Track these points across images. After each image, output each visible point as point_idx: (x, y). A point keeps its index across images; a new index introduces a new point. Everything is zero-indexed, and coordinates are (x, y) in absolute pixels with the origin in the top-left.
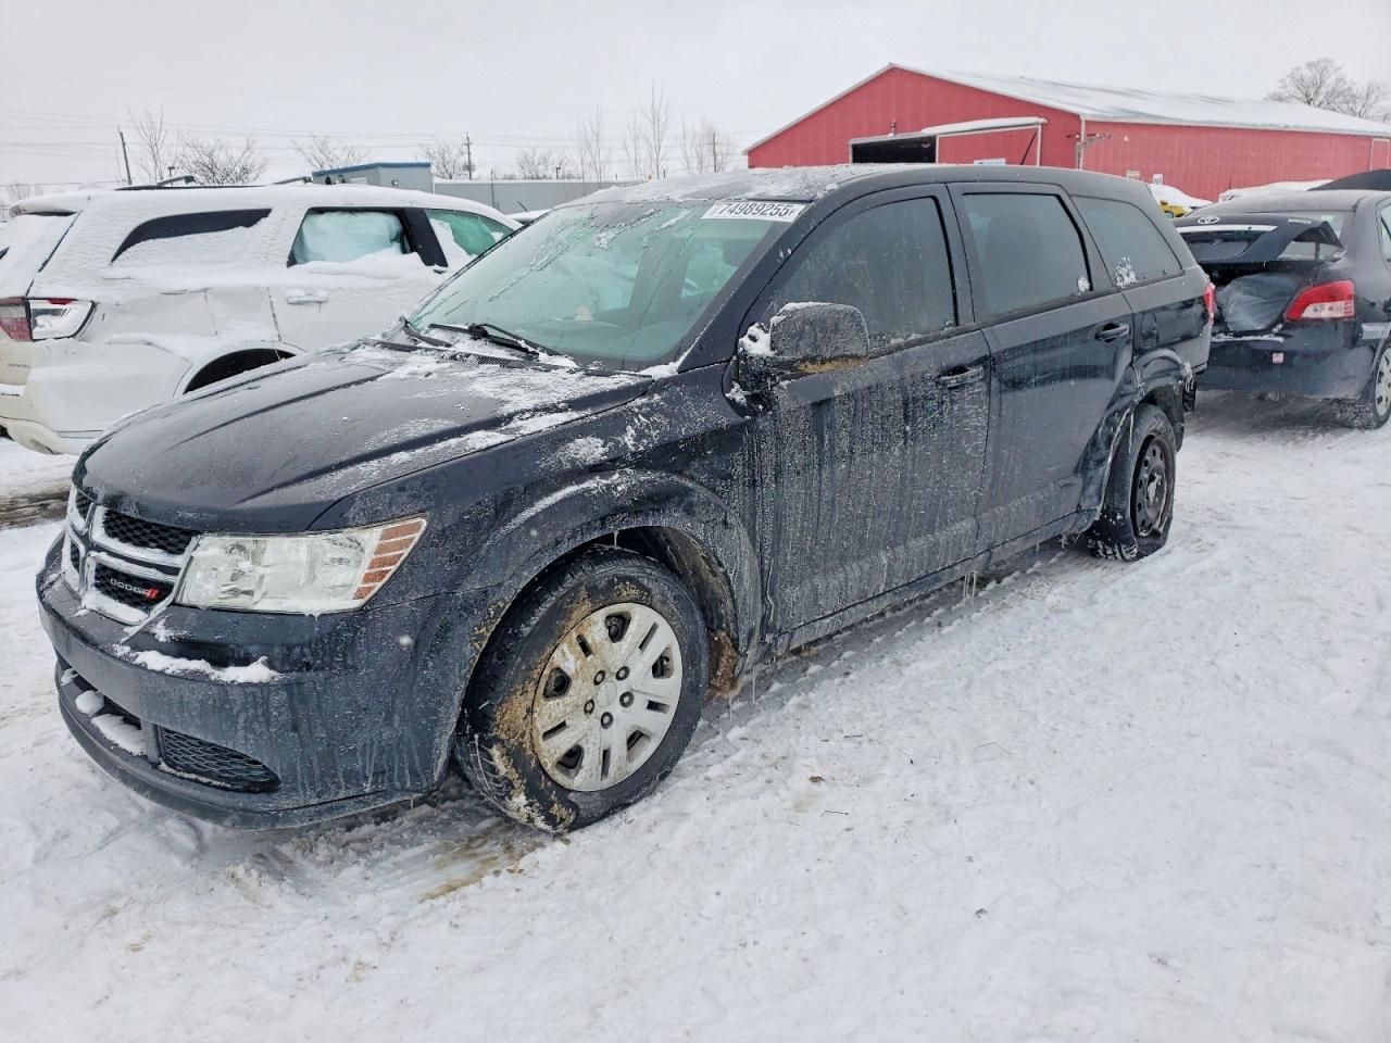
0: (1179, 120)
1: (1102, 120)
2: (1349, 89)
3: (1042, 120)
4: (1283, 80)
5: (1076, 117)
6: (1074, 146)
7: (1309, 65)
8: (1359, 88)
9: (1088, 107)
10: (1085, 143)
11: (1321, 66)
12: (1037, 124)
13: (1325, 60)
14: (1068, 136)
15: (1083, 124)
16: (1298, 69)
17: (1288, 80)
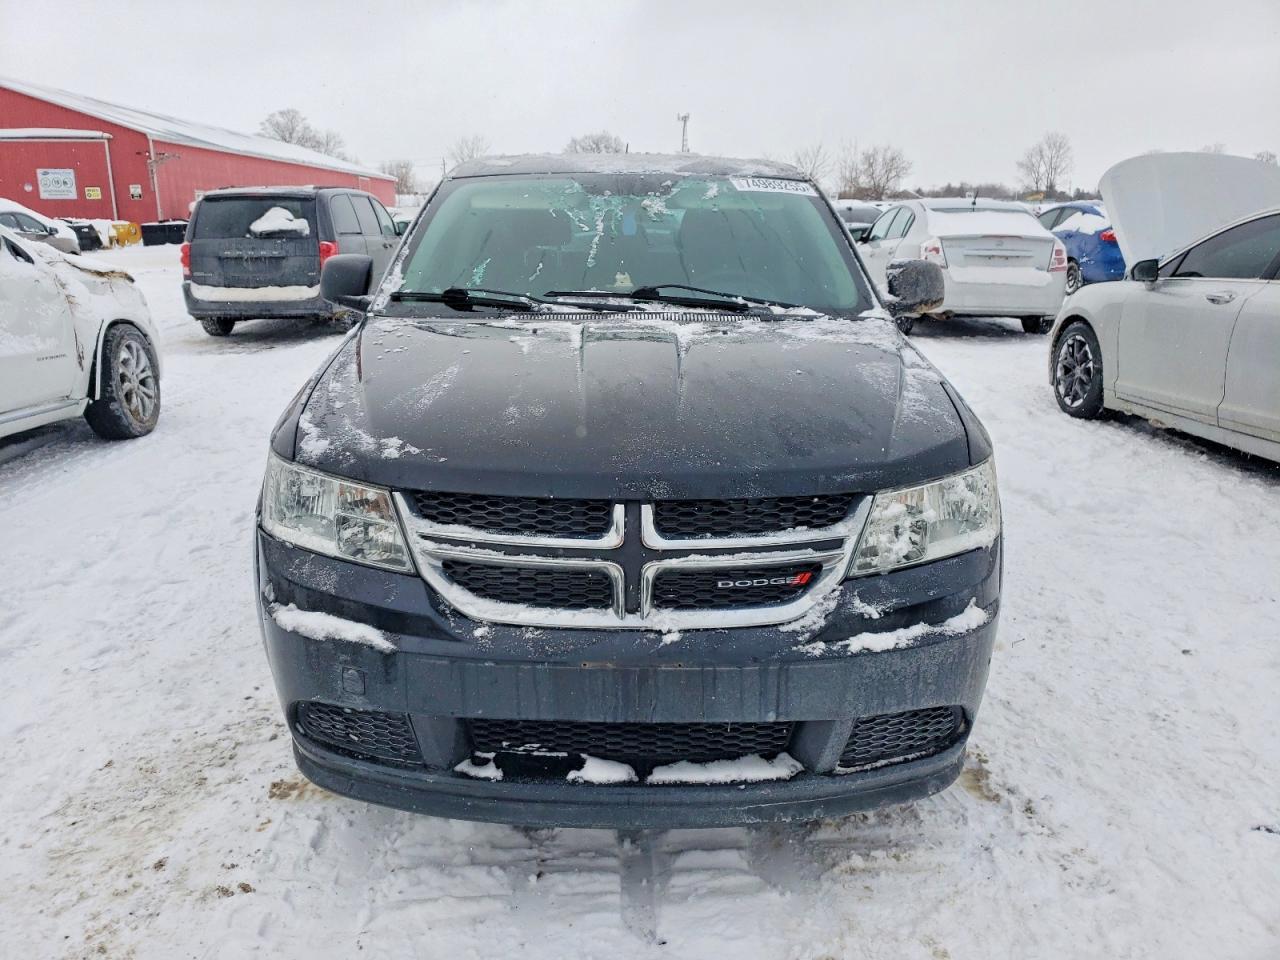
0: (228, 148)
1: (168, 141)
2: (314, 136)
3: (106, 135)
4: (262, 124)
5: (143, 135)
6: (145, 164)
7: (282, 113)
8: (322, 136)
9: (154, 129)
10: (156, 161)
11: (290, 115)
12: (102, 138)
13: (293, 111)
14: (138, 153)
15: (151, 143)
16: (273, 115)
17: (267, 125)
